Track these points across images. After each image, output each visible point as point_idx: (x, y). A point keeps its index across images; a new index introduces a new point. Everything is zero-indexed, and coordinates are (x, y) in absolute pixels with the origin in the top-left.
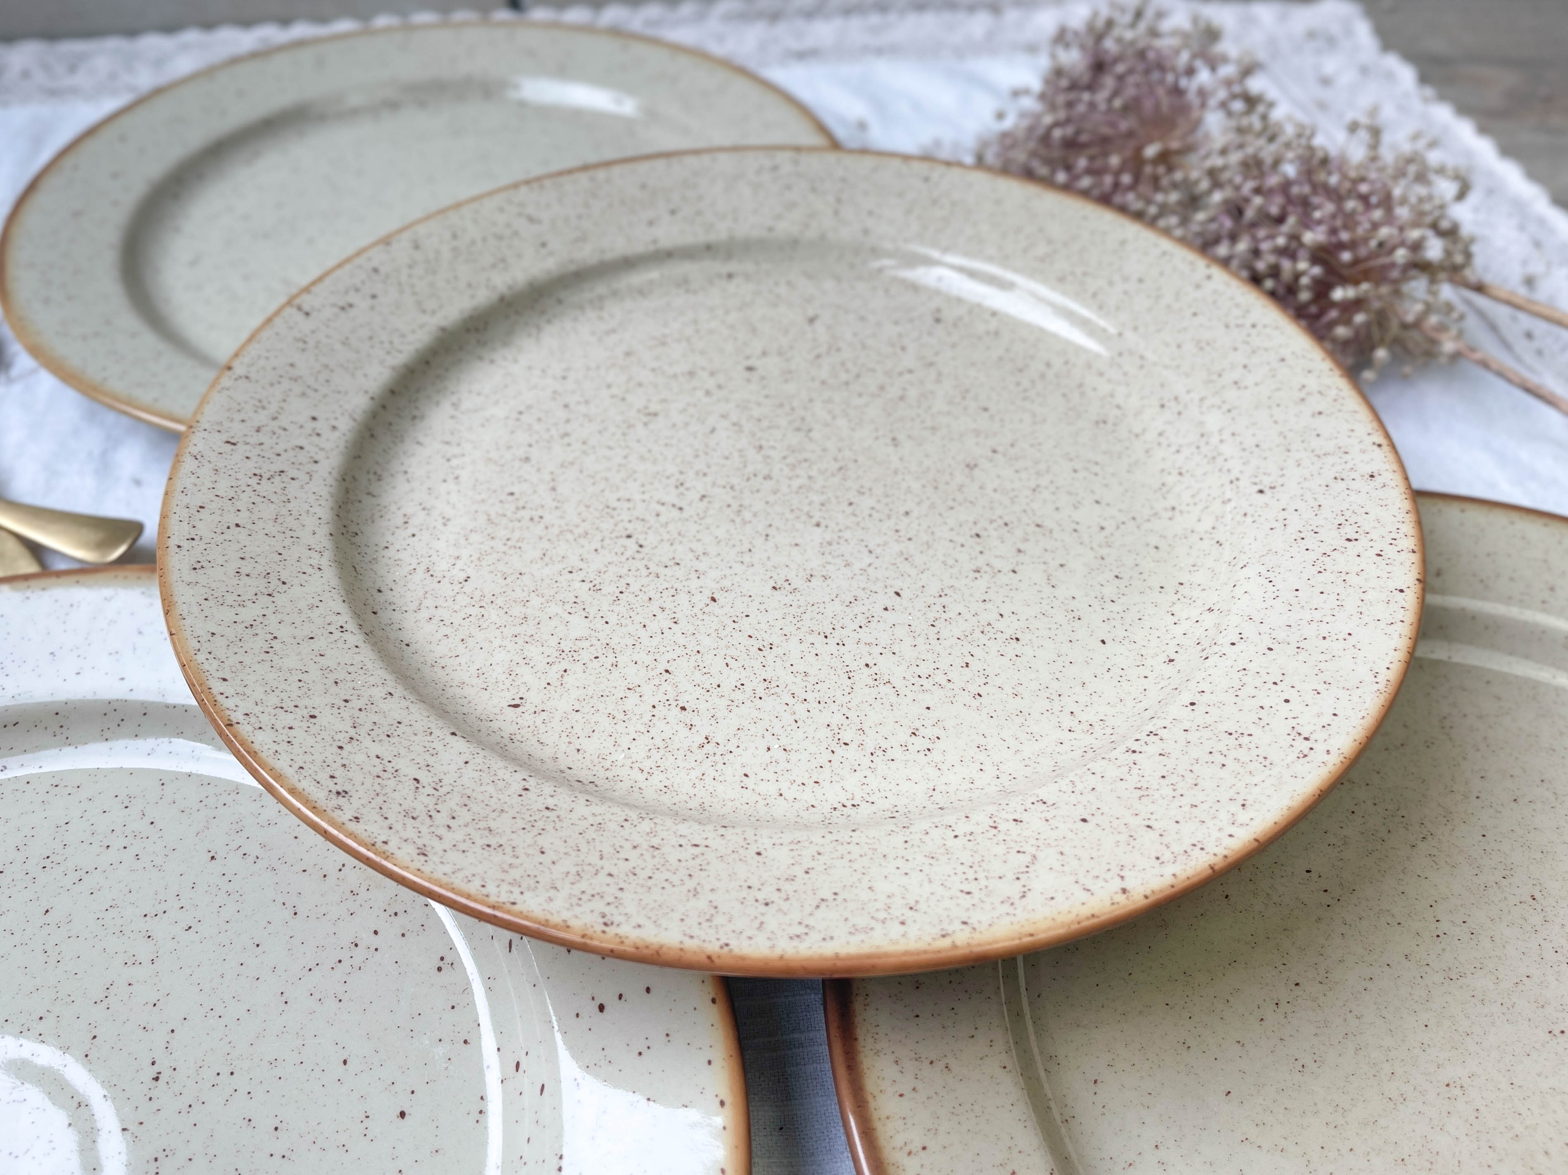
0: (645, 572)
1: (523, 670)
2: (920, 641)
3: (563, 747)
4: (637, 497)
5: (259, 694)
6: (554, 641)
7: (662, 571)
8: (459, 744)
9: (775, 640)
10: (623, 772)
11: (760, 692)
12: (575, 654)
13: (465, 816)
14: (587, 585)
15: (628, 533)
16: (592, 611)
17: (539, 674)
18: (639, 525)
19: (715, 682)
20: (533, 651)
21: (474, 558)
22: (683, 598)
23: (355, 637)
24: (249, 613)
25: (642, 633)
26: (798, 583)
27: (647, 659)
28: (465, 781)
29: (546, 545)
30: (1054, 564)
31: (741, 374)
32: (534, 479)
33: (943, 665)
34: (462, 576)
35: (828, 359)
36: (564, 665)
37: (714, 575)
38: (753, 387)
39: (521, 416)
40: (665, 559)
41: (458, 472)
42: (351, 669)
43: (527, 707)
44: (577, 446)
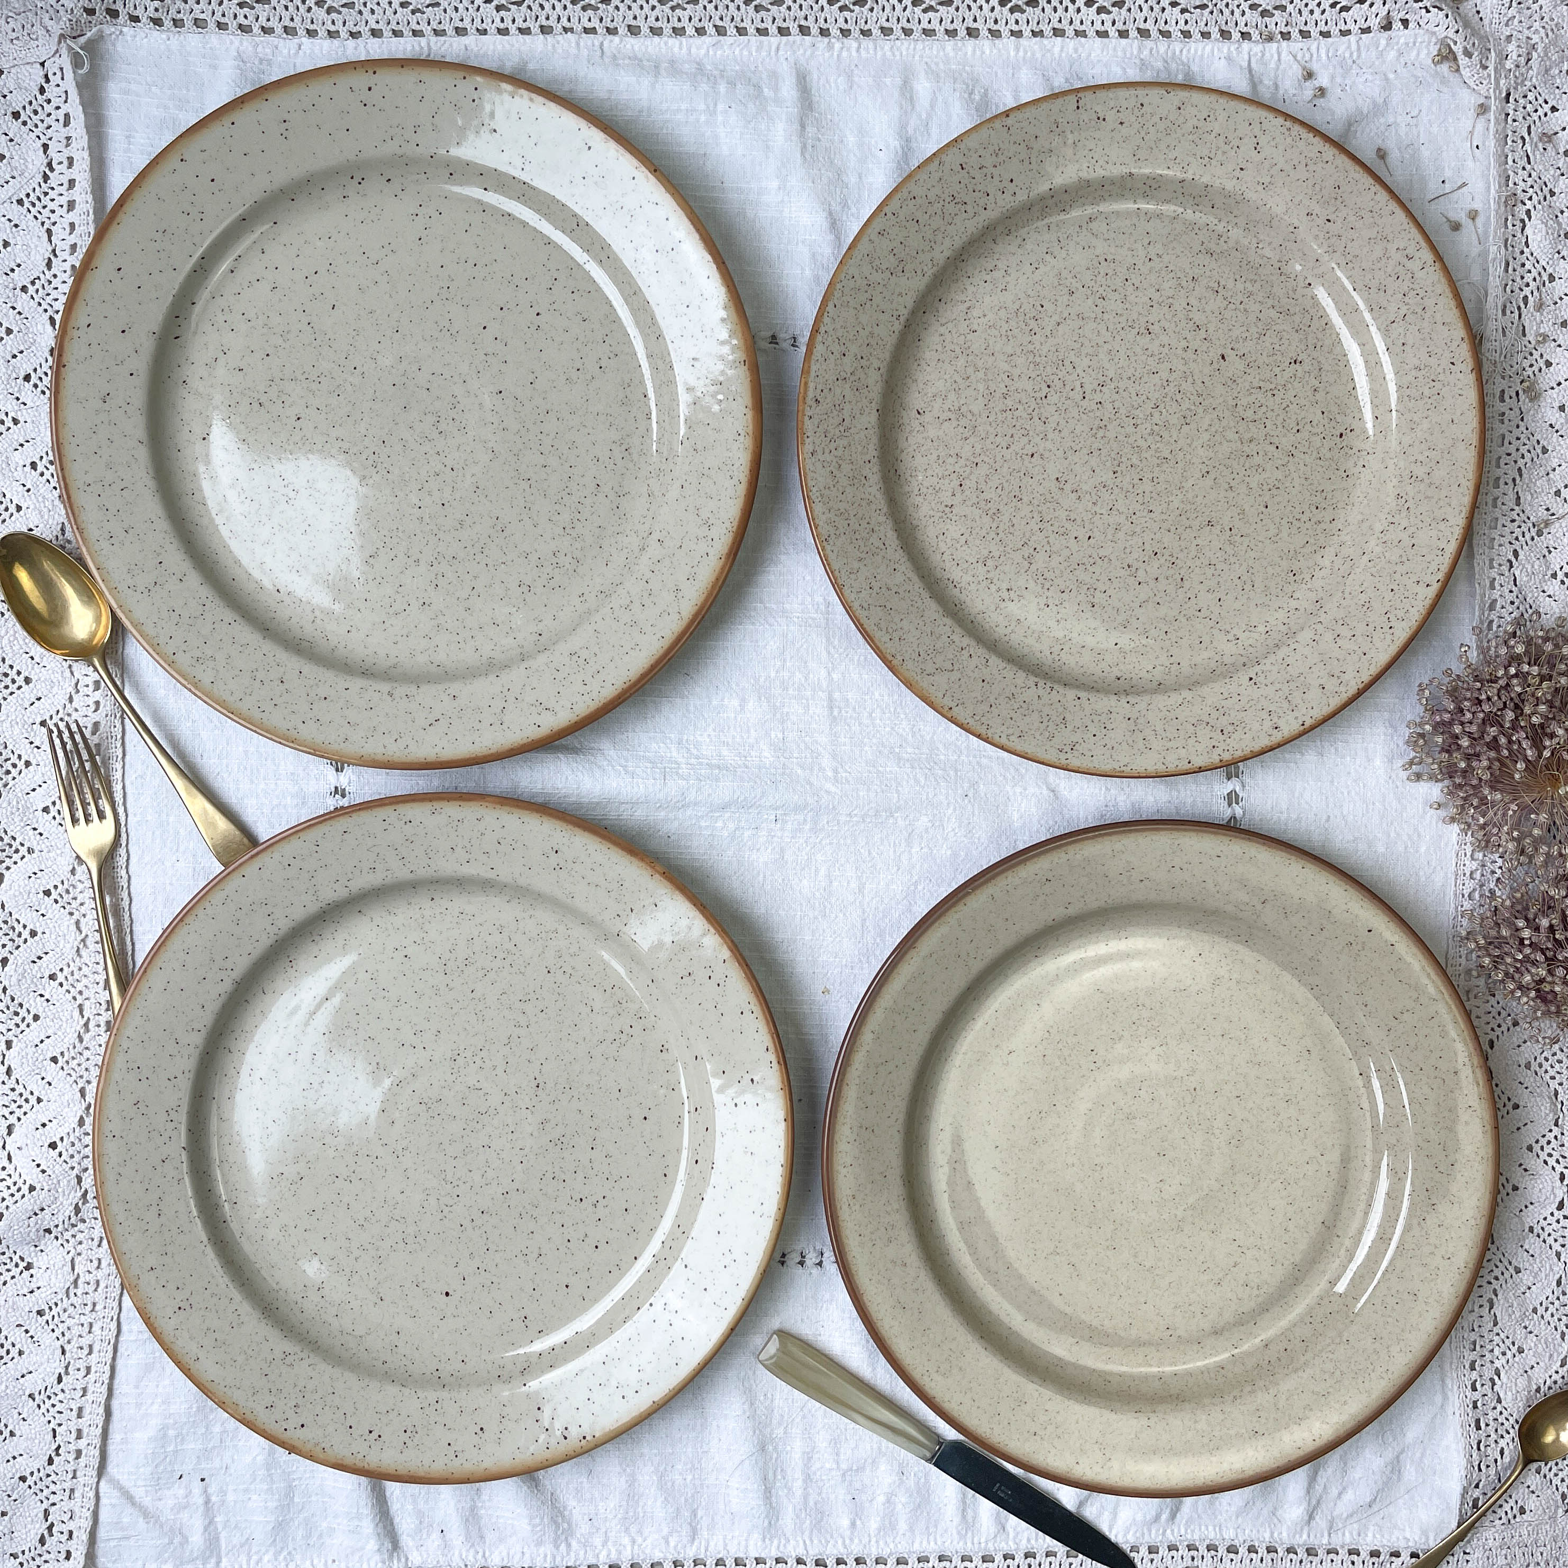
0: (1030, 411)
1: (939, 400)
2: (1066, 564)
3: (911, 449)
4: (1079, 371)
5: (838, 325)
6: (962, 401)
7: (1036, 419)
9: (1025, 499)
10: (914, 483)
11: (990, 513)
12: (961, 417)
13: (840, 452)
14: (1005, 390)
15: (1051, 384)
16: (991, 405)
17: (941, 410)
18: (1059, 384)
19: (984, 488)
20: (952, 396)
21: (989, 324)
22: (1026, 439)
23: (898, 327)
24: (877, 277)
25: (992, 437)
26: (1068, 488)
27: (978, 451)
28: (857, 437)
29: (1018, 351)
30: (1157, 599)
31: (1215, 354)
32: (1059, 309)
33: (1056, 581)
34: (975, 327)
35: (1260, 395)
36: (953, 416)
37: (1049, 445)
38: (1207, 370)
39: (1103, 263)
40: (1045, 414)
41: (1041, 265)
42: (880, 342)
43: (921, 418)
44: (1098, 310)
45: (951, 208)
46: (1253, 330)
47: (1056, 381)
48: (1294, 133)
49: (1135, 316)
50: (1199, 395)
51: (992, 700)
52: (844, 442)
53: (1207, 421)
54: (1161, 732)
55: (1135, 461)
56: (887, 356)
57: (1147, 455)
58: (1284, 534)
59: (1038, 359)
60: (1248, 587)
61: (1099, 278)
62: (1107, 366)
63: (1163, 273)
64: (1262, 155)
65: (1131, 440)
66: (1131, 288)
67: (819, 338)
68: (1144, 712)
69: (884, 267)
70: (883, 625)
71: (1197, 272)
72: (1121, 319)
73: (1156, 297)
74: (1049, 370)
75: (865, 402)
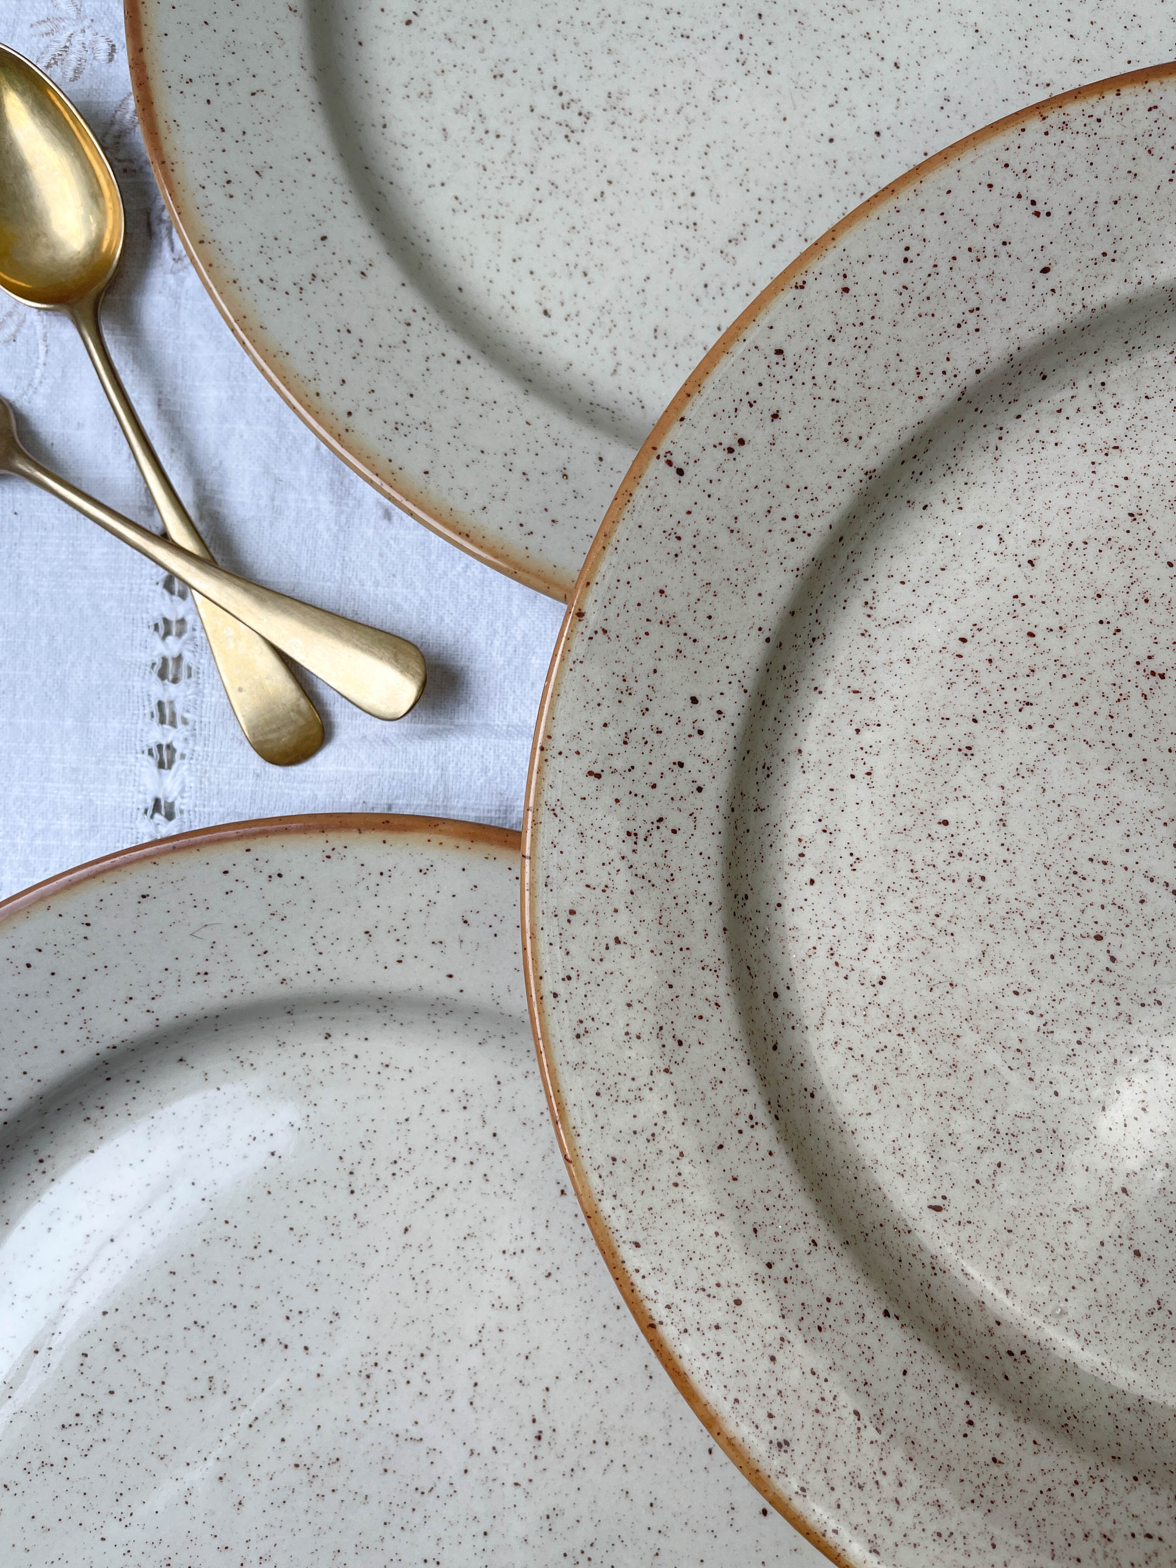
0: (1113, 1010)
1: (948, 1152)
4: (1117, 858)
5: (675, 1269)
6: (986, 1114)
7: (1136, 1012)
12: (1013, 1140)
13: (913, 1482)
14: (1034, 1022)
15: (1098, 929)
17: (967, 1164)
18: (1114, 918)
20: (961, 1123)
21: (892, 942)
23: (766, 1137)
25: (1100, 1119)
28: (908, 1412)
29: (987, 935)
32: (977, 797)
34: (875, 973)
36: (998, 1155)
39: (964, 650)
40: (1143, 991)
41: (871, 760)
42: (769, 1200)
43: (951, 1213)
44: (1041, 731)
47: (1101, 916)
48: (1077, 125)
49: (1108, 676)
56: (802, 1202)
59: (1032, 914)
61: (986, 679)
63: (1076, 561)
64: (1059, 213)
66: (1053, 642)
67: (668, 1332)
69: (643, 1078)
72: (1096, 702)
73: (1106, 609)
74: (1068, 911)
75: (853, 1329)
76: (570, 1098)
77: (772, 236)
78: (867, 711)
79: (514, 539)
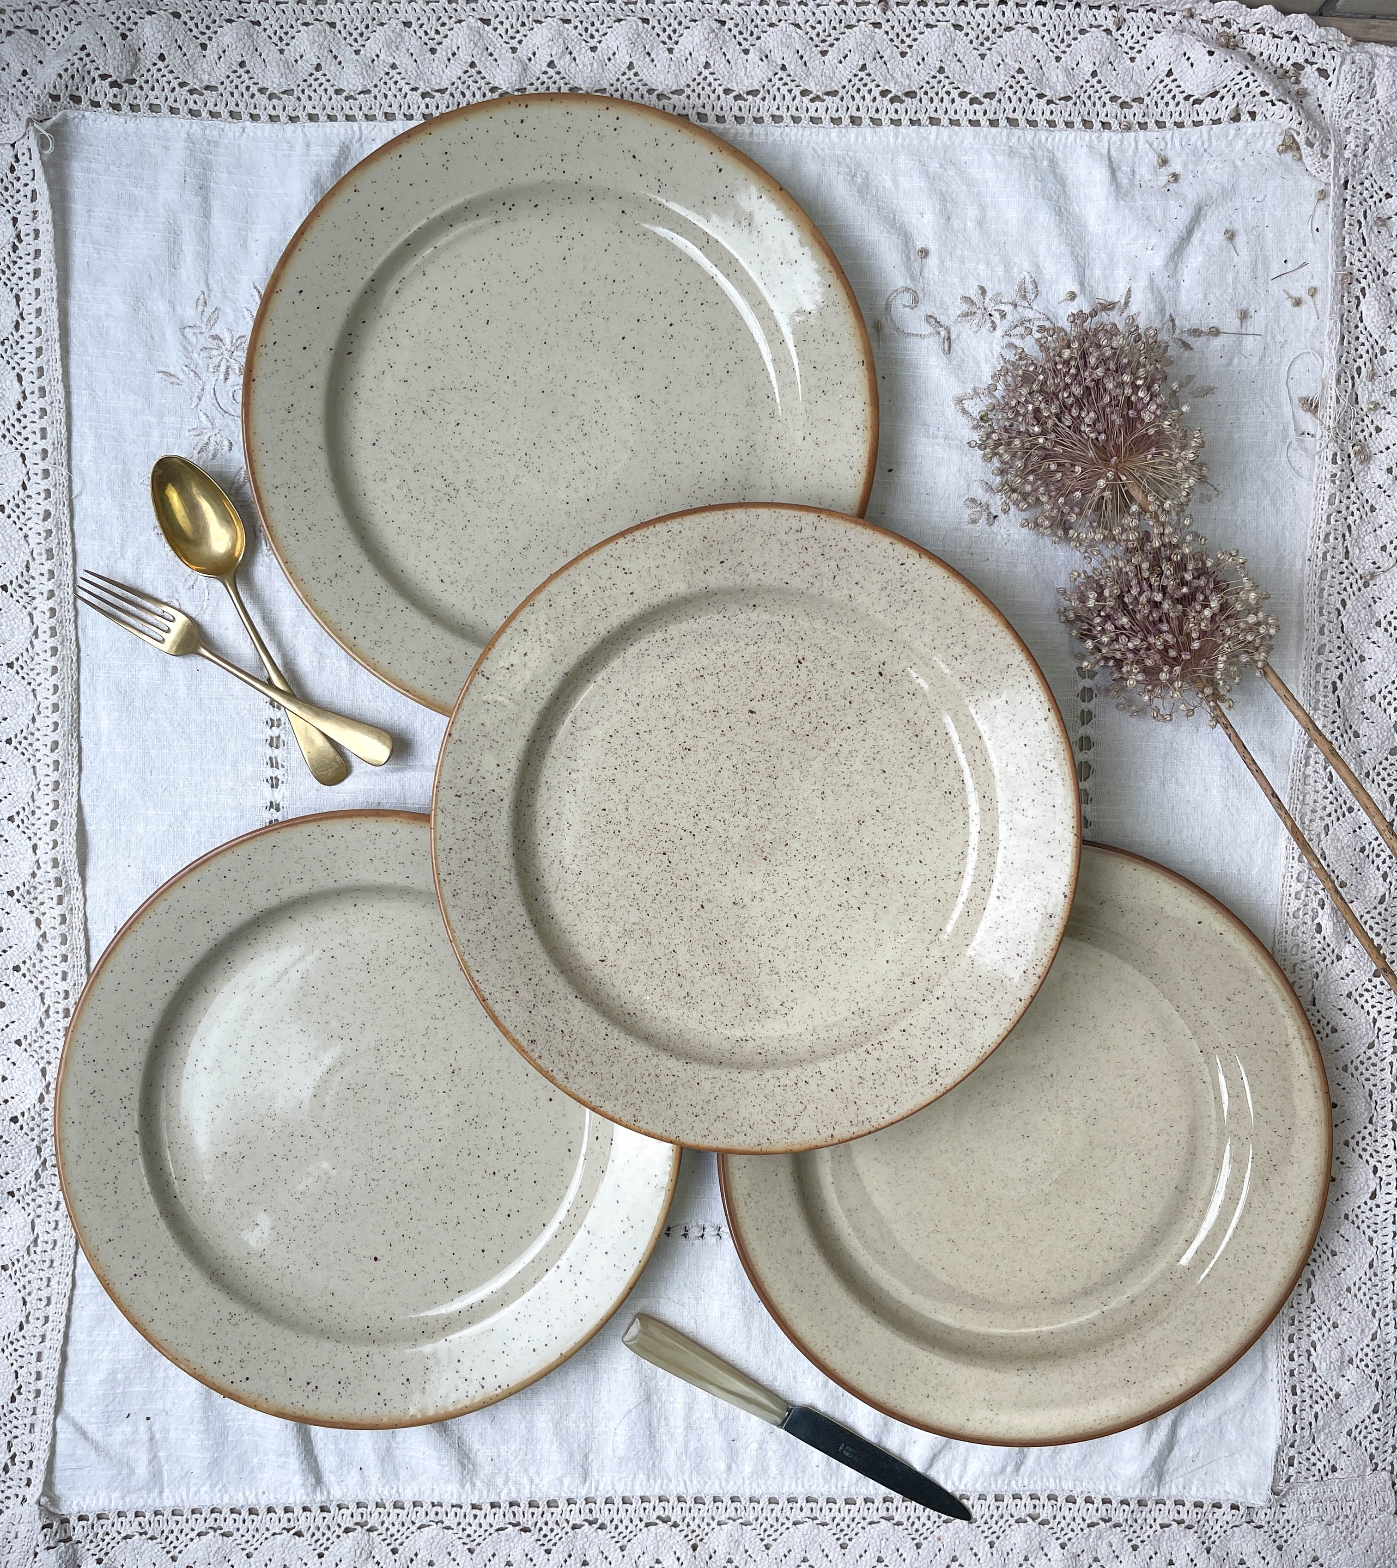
0: (670, 881)
1: (606, 939)
2: (799, 949)
3: (623, 989)
4: (672, 822)
5: (493, 980)
6: (621, 923)
7: (679, 882)
8: (578, 1003)
9: (729, 938)
10: (648, 1007)
11: (716, 971)
12: (632, 933)
13: (583, 1054)
14: (640, 887)
15: (664, 850)
16: (641, 905)
17: (614, 943)
18: (670, 845)
19: (696, 961)
20: (612, 927)
21: (584, 858)
22: (687, 902)
23: (530, 933)
24: (484, 921)
25: (665, 925)
26: (747, 901)
27: (666, 942)
28: (582, 1031)
29: (621, 854)
30: (882, 905)
31: (745, 716)
32: (617, 799)
33: (806, 966)
34: (578, 870)
35: (801, 708)
36: (626, 939)
37: (705, 889)
38: (751, 731)
39: (612, 740)
40: (682, 873)
41: (575, 785)
42: (530, 955)
43: (608, 962)
44: (642, 772)
45: (480, 827)
46: (751, 673)
47: (666, 845)
48: (639, 539)
49: (668, 750)
50: (763, 753)
51: (852, 1098)
52: (578, 1044)
53: (786, 762)
54: (980, 997)
55: (769, 837)
56: (544, 957)
57: (774, 825)
58: (915, 776)
59: (638, 845)
60: (929, 834)
61: (620, 752)
62: (685, 800)
63: (656, 703)
64: (635, 572)
65: (753, 828)
66: (647, 736)
67: (490, 1002)
68: (955, 994)
69: (480, 911)
70: (730, 1131)
71: (675, 679)
72: (663, 760)
73: (667, 723)
74: (653, 844)
75: (562, 1002)
76: (451, 918)
77: (543, 547)
78: (573, 765)
79: (428, 692)
